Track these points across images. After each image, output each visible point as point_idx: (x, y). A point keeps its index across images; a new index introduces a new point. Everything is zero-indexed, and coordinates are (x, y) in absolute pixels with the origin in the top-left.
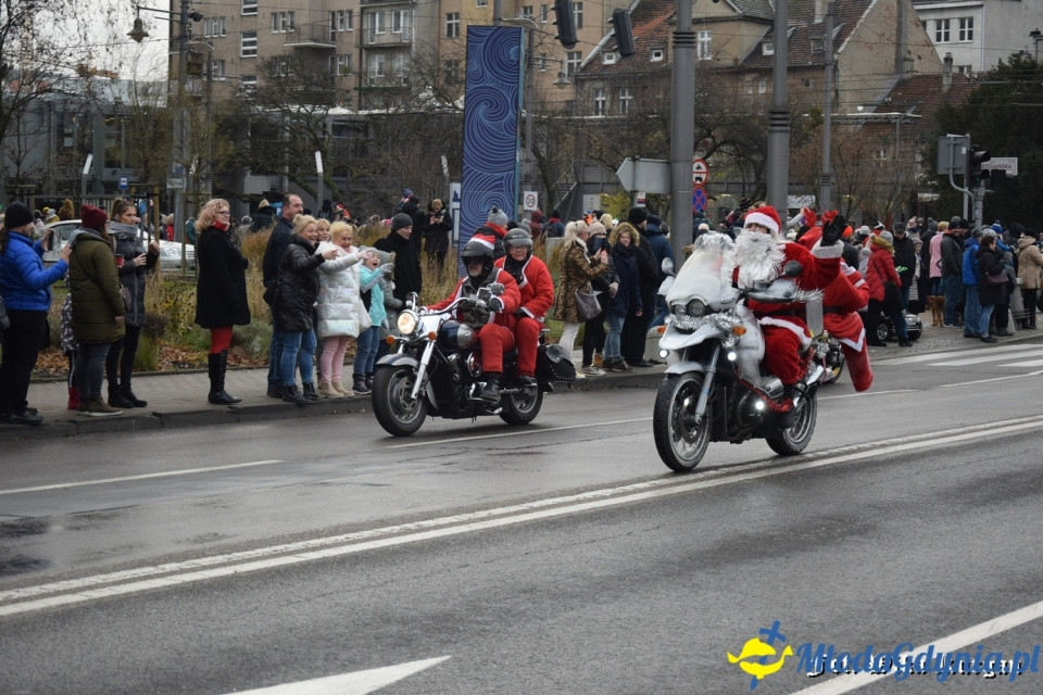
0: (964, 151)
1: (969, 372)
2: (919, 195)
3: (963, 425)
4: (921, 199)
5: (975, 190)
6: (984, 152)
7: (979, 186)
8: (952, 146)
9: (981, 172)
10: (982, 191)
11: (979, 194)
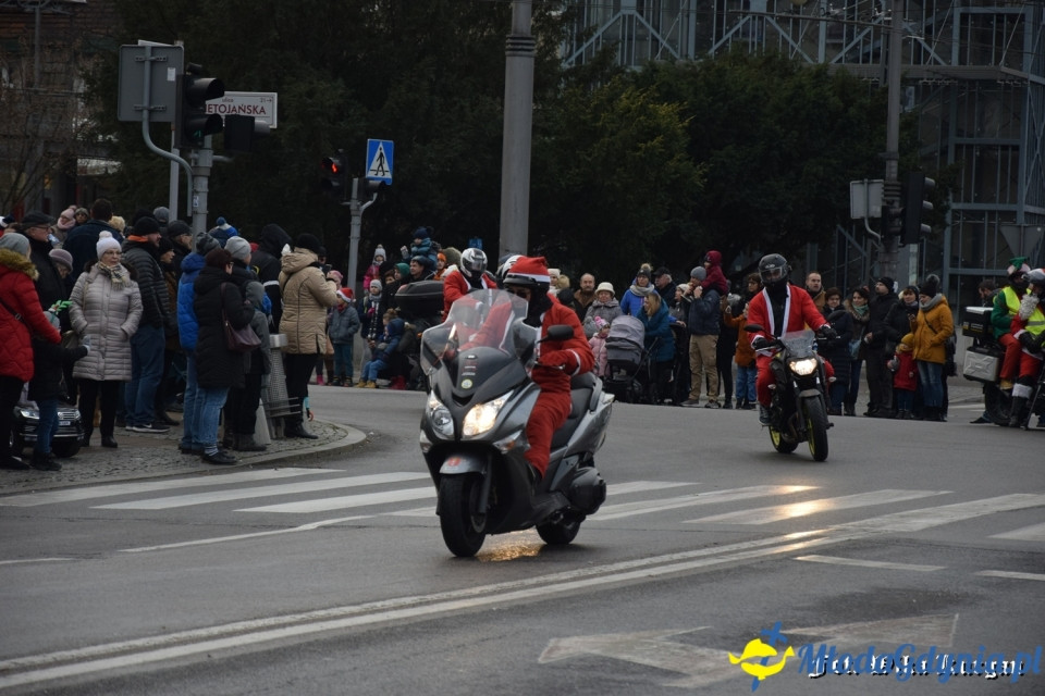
0: (172, 75)
1: (178, 522)
2: (79, 161)
3: (164, 631)
4: (84, 169)
5: (193, 155)
6: (212, 79)
7: (202, 147)
8: (147, 65)
9: (205, 120)
10: (207, 158)
11: (201, 164)
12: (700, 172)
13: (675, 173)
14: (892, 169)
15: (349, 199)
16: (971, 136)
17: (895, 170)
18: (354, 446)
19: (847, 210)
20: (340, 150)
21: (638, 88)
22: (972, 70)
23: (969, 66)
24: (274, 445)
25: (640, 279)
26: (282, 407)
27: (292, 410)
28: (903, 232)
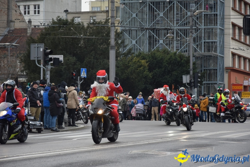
0: (42, 50)
4: (20, 81)
6: (50, 50)
7: (48, 65)
8: (36, 48)
9: (49, 59)
10: (49, 67)
11: (48, 68)
12: (151, 74)
13: (146, 74)
14: (191, 72)
15: (77, 81)
16: (207, 67)
17: (192, 72)
18: (82, 127)
19: (182, 82)
20: (75, 71)
21: (137, 57)
22: (207, 53)
23: (206, 52)
24: (65, 128)
25: (140, 96)
26: (67, 120)
27: (69, 120)
28: (194, 86)
